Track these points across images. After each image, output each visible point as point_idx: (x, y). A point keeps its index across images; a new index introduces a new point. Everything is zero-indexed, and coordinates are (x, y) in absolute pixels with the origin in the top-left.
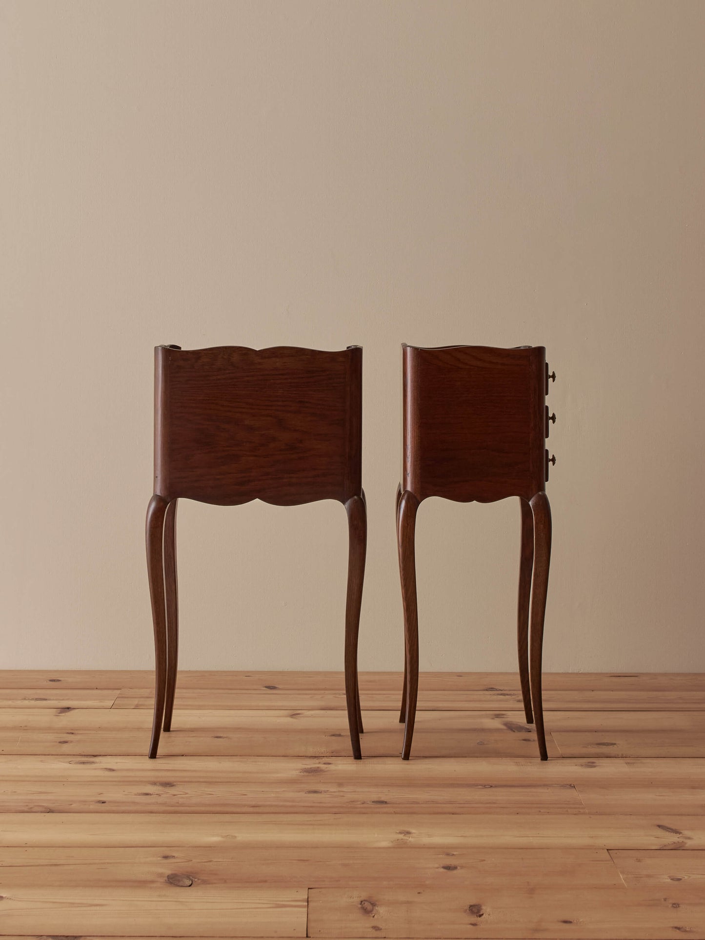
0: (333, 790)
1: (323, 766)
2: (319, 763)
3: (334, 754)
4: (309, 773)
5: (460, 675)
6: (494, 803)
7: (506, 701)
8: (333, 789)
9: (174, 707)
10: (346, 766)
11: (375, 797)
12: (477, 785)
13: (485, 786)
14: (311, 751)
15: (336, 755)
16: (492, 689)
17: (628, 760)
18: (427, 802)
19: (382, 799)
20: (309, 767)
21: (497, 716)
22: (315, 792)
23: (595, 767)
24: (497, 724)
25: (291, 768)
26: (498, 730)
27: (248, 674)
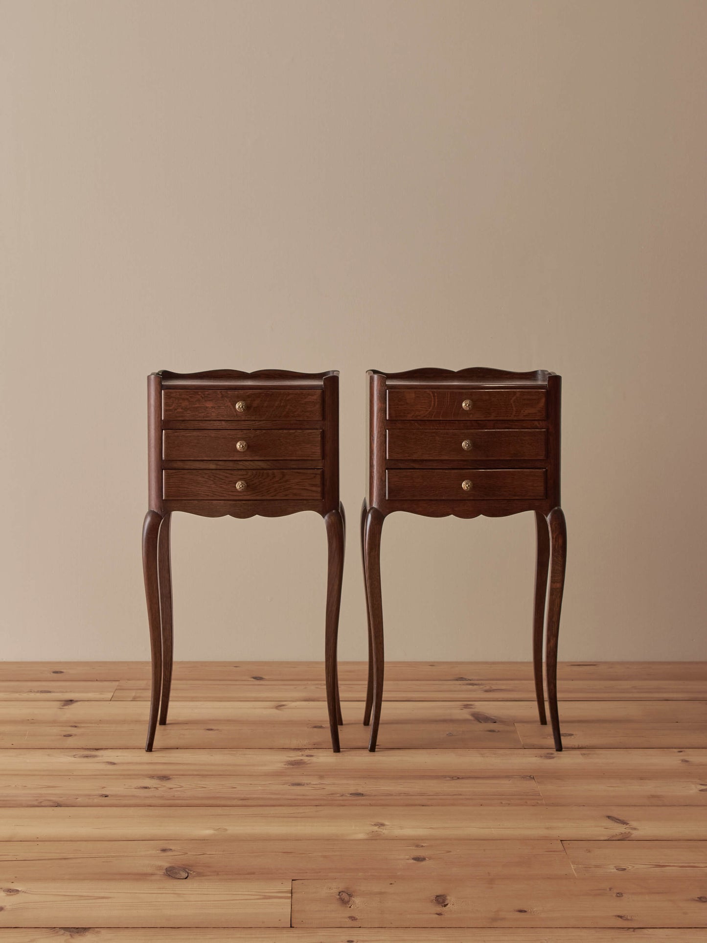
0: (314, 783)
1: (306, 759)
2: (302, 755)
3: (316, 746)
4: (293, 765)
5: (432, 664)
6: (461, 795)
7: (475, 691)
8: (315, 781)
9: (170, 699)
10: (326, 758)
11: (352, 789)
12: (445, 777)
13: (452, 778)
14: (295, 743)
15: (317, 747)
16: (461, 679)
17: (584, 751)
18: (400, 794)
19: (360, 791)
20: (293, 759)
21: (466, 706)
22: (299, 784)
23: (553, 758)
24: (465, 714)
25: (276, 761)
26: (466, 721)
27: (236, 665)
